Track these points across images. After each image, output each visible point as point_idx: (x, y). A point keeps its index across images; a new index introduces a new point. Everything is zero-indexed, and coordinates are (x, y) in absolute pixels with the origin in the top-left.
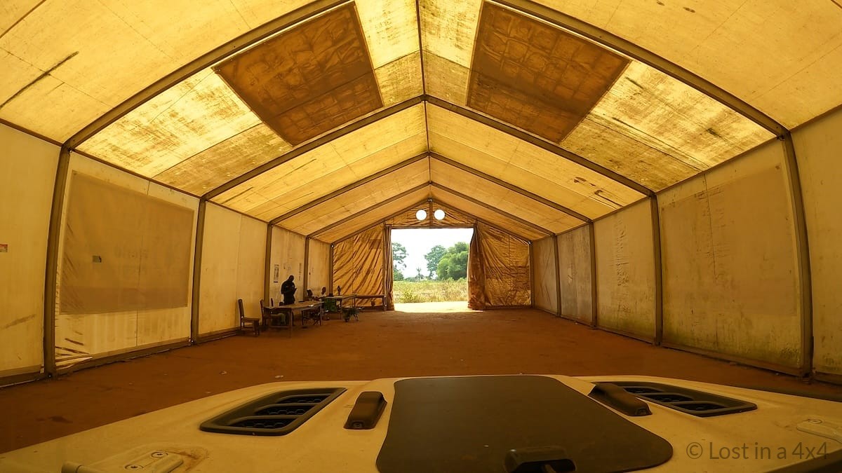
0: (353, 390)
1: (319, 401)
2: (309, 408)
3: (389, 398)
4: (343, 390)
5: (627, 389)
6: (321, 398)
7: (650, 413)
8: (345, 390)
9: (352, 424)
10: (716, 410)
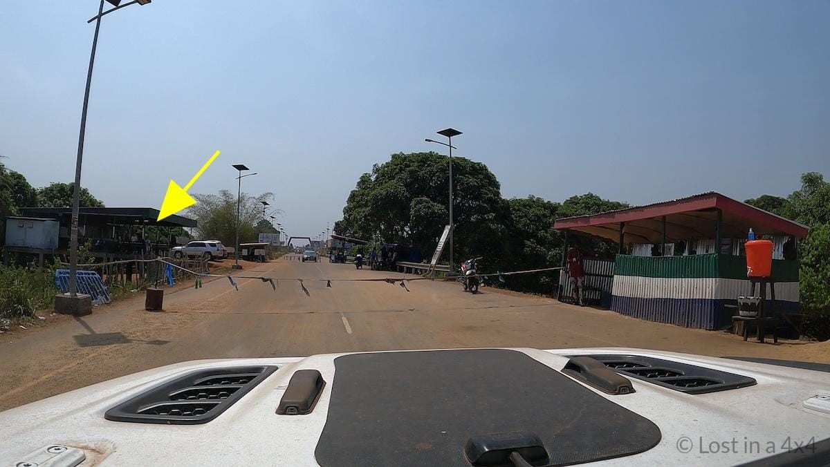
0: (286, 367)
1: (246, 382)
2: (234, 390)
3: (329, 378)
4: (274, 369)
5: (606, 364)
6: (248, 378)
7: (634, 391)
8: (276, 368)
9: (285, 409)
10: (710, 386)
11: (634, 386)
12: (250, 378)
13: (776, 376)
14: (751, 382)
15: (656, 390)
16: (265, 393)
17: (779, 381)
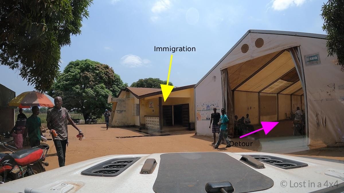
3: (158, 161)
5: (255, 158)
6: (130, 161)
7: (265, 168)
8: (140, 158)
9: (143, 172)
10: (292, 167)
11: (265, 166)
12: (131, 161)
13: (315, 163)
14: (306, 165)
15: (273, 167)
16: (137, 166)
17: (316, 165)
